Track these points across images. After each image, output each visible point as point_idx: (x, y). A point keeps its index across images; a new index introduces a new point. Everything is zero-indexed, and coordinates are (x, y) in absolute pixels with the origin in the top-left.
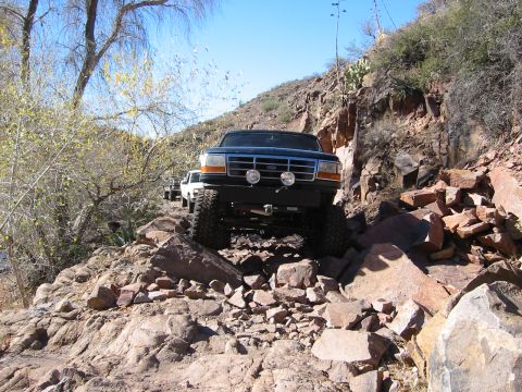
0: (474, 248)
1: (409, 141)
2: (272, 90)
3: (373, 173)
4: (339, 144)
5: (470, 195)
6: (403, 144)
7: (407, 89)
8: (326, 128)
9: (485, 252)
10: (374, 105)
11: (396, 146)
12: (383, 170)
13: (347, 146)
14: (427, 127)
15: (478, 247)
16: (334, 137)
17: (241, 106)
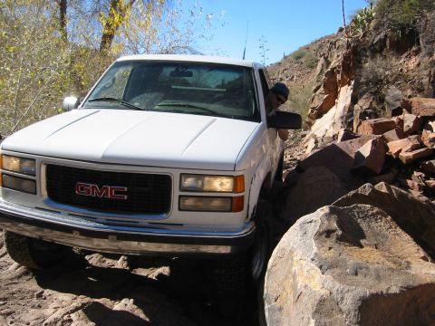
0: (416, 174)
1: (400, 78)
2: (312, 43)
3: (364, 108)
4: (343, 83)
5: (430, 123)
6: (395, 80)
7: (403, 29)
8: (333, 69)
9: (427, 178)
10: (372, 45)
11: (388, 82)
12: (374, 105)
13: (349, 85)
14: (419, 65)
15: (420, 173)
16: (339, 77)
17: (285, 57)
